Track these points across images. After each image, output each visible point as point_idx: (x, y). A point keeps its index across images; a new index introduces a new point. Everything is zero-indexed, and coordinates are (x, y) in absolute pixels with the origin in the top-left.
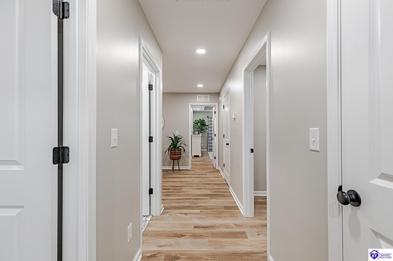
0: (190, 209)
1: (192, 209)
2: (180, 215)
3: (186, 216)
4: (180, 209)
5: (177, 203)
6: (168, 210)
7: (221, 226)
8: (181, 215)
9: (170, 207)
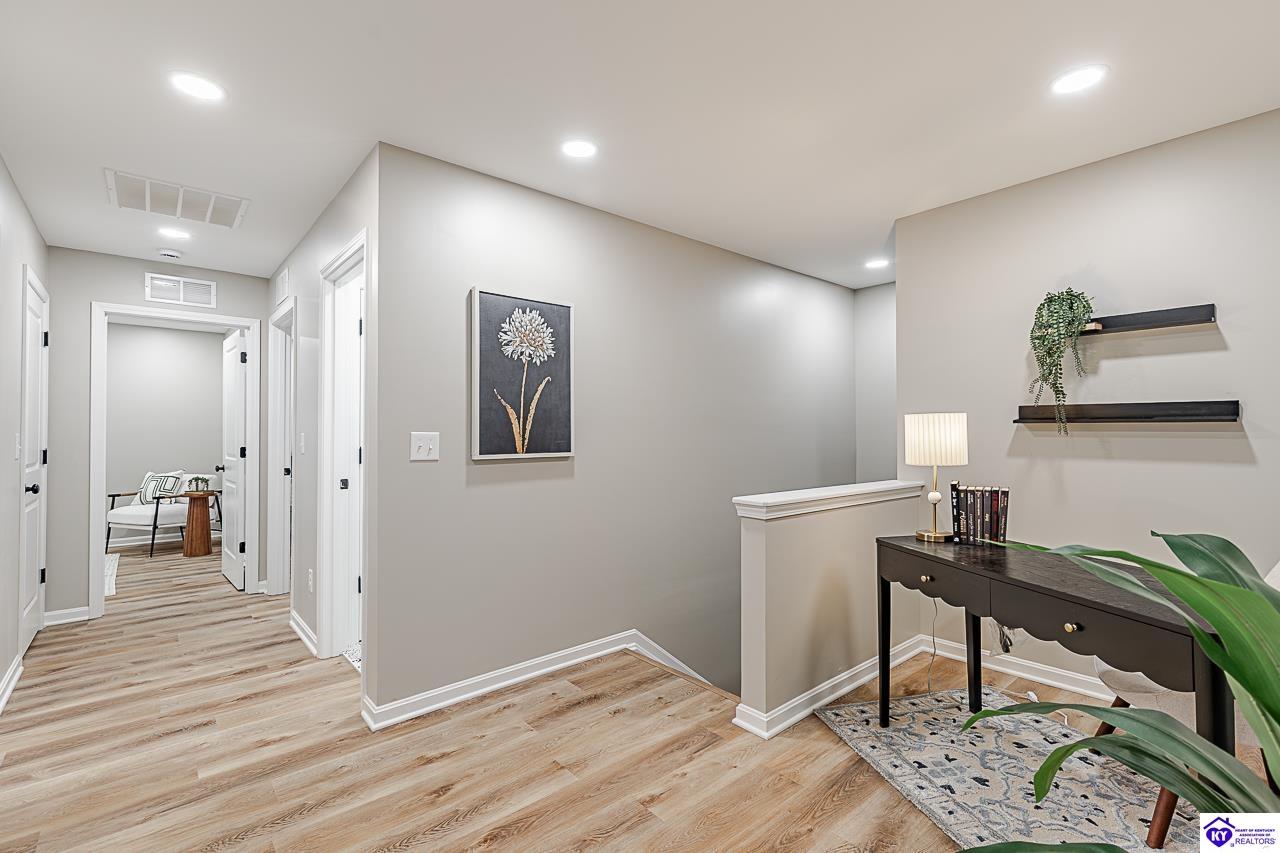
0: (254, 766)
1: (242, 770)
2: (287, 734)
3: (258, 738)
4: (301, 752)
5: (337, 773)
6: (350, 733)
7: (97, 758)
8: (282, 735)
9: (354, 745)
